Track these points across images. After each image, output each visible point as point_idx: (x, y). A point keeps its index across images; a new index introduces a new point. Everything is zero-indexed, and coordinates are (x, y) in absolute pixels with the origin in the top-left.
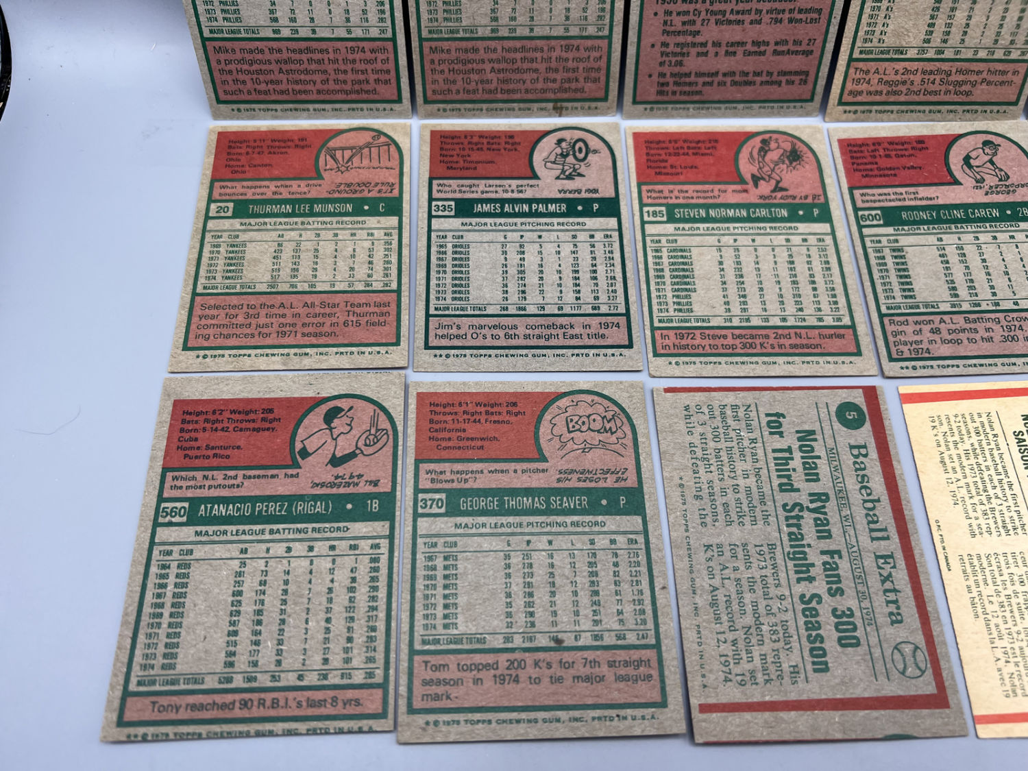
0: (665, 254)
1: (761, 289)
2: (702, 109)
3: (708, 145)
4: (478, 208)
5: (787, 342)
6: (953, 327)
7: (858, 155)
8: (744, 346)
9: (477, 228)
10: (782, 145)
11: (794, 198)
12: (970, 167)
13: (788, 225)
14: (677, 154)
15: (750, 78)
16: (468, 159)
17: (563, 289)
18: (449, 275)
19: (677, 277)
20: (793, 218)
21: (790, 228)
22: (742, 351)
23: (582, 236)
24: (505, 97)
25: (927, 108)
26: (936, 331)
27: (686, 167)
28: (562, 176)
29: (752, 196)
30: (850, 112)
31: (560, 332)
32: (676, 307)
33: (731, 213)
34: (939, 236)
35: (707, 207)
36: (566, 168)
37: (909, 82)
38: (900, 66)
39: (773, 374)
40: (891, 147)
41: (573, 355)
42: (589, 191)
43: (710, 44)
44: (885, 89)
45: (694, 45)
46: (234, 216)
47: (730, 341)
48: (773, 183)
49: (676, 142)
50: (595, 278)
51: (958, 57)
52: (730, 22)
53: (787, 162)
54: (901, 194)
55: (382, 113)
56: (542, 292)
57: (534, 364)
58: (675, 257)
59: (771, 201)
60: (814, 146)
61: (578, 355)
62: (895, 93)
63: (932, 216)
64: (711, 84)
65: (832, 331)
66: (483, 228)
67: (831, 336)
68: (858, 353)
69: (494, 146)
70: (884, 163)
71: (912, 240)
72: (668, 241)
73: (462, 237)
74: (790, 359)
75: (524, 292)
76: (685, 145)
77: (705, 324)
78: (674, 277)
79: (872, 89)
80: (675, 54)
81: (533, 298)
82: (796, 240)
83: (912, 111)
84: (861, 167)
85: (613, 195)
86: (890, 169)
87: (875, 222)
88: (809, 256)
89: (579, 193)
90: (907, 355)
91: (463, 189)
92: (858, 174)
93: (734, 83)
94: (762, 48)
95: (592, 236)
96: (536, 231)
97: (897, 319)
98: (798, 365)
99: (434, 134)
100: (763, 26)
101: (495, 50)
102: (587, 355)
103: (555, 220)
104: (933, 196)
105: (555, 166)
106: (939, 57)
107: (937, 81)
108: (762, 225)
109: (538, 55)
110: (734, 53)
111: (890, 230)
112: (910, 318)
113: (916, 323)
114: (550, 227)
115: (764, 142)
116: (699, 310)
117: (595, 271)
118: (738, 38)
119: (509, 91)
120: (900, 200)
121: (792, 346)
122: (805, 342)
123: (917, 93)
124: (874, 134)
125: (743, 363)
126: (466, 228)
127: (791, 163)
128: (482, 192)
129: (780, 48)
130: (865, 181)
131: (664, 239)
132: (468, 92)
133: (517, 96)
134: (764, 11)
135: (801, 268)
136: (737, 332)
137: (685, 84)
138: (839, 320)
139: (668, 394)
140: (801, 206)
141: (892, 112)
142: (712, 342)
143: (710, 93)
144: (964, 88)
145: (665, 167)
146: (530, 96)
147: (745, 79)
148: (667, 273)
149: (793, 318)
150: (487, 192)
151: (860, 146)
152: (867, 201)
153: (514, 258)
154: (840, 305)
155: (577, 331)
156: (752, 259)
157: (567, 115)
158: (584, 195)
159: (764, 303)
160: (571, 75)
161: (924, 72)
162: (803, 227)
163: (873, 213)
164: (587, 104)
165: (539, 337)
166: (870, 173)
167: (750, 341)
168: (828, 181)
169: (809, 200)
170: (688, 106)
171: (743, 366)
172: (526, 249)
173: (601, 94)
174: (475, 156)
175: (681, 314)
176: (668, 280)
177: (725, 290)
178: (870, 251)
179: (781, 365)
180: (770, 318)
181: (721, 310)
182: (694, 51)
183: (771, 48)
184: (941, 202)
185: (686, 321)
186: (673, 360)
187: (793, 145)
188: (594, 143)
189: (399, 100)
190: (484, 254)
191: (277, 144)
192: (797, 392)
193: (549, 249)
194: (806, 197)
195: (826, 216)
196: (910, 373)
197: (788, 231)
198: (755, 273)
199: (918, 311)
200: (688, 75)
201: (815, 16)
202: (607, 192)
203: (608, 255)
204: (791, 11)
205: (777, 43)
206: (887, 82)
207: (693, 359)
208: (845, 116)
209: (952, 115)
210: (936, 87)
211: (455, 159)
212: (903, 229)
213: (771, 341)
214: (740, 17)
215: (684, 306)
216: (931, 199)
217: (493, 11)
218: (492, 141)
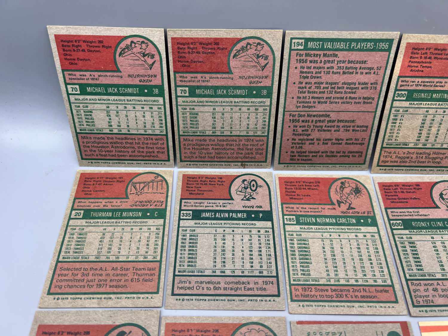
0: (295, 242)
1: (344, 263)
2: (312, 166)
3: (316, 184)
4: (204, 215)
5: (359, 294)
6: (444, 287)
7: (388, 191)
8: (337, 297)
9: (202, 226)
10: (351, 185)
11: (358, 213)
12: (443, 199)
13: (356, 227)
14: (300, 189)
15: (335, 154)
16: (200, 189)
17: (244, 261)
18: (187, 252)
19: (302, 255)
20: (358, 224)
21: (357, 229)
22: (336, 299)
23: (254, 231)
24: (219, 160)
25: (420, 169)
26: (435, 290)
27: (304, 196)
28: (245, 199)
29: (338, 212)
30: (383, 169)
31: (243, 286)
32: (302, 272)
33: (327, 220)
34: (432, 236)
35: (316, 217)
36: (247, 194)
37: (410, 157)
38: (406, 151)
39: (353, 313)
40: (403, 187)
41: (249, 300)
42: (257, 207)
43: (315, 140)
44: (399, 160)
45: (308, 140)
46: (83, 218)
47: (330, 293)
48: (348, 204)
49: (299, 182)
50: (261, 255)
51: (433, 147)
52: (324, 131)
53: (354, 194)
54: (411, 212)
55: (160, 165)
56: (233, 262)
57: (228, 305)
58: (301, 244)
59: (347, 215)
60: (367, 186)
61: (251, 300)
62: (404, 162)
63: (427, 225)
64: (316, 156)
65: (382, 288)
66: (205, 225)
67: (381, 291)
68: (396, 302)
69: (212, 183)
70: (401, 195)
71: (418, 237)
72: (297, 235)
73: (195, 230)
74: (361, 304)
75: (224, 262)
76: (304, 184)
77: (317, 283)
78: (301, 255)
79: (393, 160)
80: (299, 144)
81: (229, 266)
82: (361, 236)
83: (412, 170)
84: (390, 197)
85: (269, 210)
86: (404, 199)
87: (399, 227)
88: (368, 245)
89: (253, 208)
90: (422, 303)
91: (197, 205)
92: (389, 201)
93: (327, 156)
94: (340, 142)
95: (259, 231)
96: (231, 227)
97: (415, 282)
98: (366, 308)
99: (184, 176)
100: (340, 132)
101: (214, 140)
102: (256, 301)
103: (241, 222)
104: (427, 214)
105: (241, 193)
106: (424, 147)
107: (424, 157)
108: (343, 227)
109: (234, 143)
110: (327, 144)
111: (407, 232)
112: (422, 282)
113: (425, 285)
114: (238, 226)
115: (342, 183)
116: (313, 274)
117: (260, 251)
118: (328, 137)
119: (220, 158)
120: (410, 215)
121: (362, 297)
122: (368, 294)
123: (415, 162)
124: (395, 181)
125: (337, 306)
126: (196, 225)
127: (356, 194)
128: (206, 207)
129: (349, 142)
130: (392, 205)
131: (295, 234)
132: (201, 157)
133: (225, 160)
134: (341, 126)
135: (364, 251)
136: (333, 288)
137: (304, 156)
138: (385, 281)
139: (299, 325)
140: (362, 217)
141: (403, 170)
142: (321, 293)
143: (315, 160)
144: (437, 160)
145: (294, 195)
146: (230, 160)
147: (333, 154)
148: (297, 253)
149: (361, 280)
150: (208, 206)
151: (389, 186)
152: (395, 216)
153: (220, 242)
154: (385, 273)
155: (251, 286)
156: (339, 246)
157: (247, 168)
158: (255, 209)
159: (346, 271)
160: (249, 151)
161: (417, 153)
162: (363, 229)
163: (398, 222)
164: (257, 164)
165: (232, 289)
166: (395, 201)
167: (340, 293)
168: (374, 204)
169: (366, 215)
170: (305, 165)
171: (337, 309)
172: (226, 238)
173: (264, 159)
174: (203, 188)
175: (304, 277)
176: (297, 257)
177: (326, 263)
178: (398, 243)
179: (357, 308)
180: (350, 280)
181: (324, 275)
182: (307, 142)
183: (345, 141)
184: (431, 217)
185: (307, 281)
186: (301, 304)
187: (357, 185)
188: (260, 182)
189: (169, 160)
190: (205, 240)
191: (108, 180)
192: (366, 325)
193: (238, 238)
194: (364, 213)
195: (374, 223)
196: (424, 314)
197: (356, 231)
198: (341, 253)
199: (425, 278)
200: (305, 152)
201: (365, 129)
202: (267, 208)
203: (267, 242)
204: (353, 127)
205: (347, 140)
206: (400, 157)
207: (312, 303)
208: (380, 171)
209: (431, 172)
210: (423, 160)
211: (193, 189)
212: (414, 232)
213: (351, 293)
214: (329, 128)
215: (306, 272)
216: (426, 215)
217: (213, 124)
218: (211, 180)
